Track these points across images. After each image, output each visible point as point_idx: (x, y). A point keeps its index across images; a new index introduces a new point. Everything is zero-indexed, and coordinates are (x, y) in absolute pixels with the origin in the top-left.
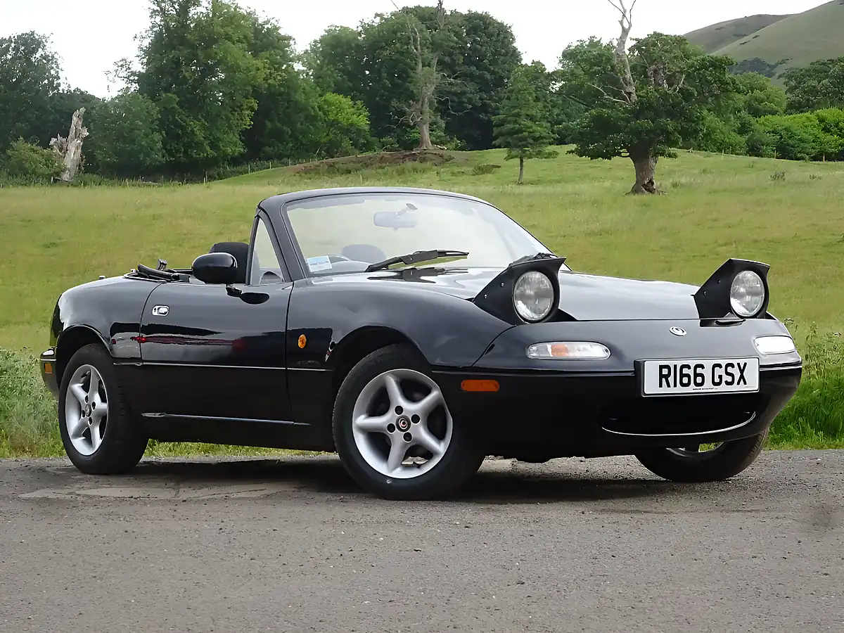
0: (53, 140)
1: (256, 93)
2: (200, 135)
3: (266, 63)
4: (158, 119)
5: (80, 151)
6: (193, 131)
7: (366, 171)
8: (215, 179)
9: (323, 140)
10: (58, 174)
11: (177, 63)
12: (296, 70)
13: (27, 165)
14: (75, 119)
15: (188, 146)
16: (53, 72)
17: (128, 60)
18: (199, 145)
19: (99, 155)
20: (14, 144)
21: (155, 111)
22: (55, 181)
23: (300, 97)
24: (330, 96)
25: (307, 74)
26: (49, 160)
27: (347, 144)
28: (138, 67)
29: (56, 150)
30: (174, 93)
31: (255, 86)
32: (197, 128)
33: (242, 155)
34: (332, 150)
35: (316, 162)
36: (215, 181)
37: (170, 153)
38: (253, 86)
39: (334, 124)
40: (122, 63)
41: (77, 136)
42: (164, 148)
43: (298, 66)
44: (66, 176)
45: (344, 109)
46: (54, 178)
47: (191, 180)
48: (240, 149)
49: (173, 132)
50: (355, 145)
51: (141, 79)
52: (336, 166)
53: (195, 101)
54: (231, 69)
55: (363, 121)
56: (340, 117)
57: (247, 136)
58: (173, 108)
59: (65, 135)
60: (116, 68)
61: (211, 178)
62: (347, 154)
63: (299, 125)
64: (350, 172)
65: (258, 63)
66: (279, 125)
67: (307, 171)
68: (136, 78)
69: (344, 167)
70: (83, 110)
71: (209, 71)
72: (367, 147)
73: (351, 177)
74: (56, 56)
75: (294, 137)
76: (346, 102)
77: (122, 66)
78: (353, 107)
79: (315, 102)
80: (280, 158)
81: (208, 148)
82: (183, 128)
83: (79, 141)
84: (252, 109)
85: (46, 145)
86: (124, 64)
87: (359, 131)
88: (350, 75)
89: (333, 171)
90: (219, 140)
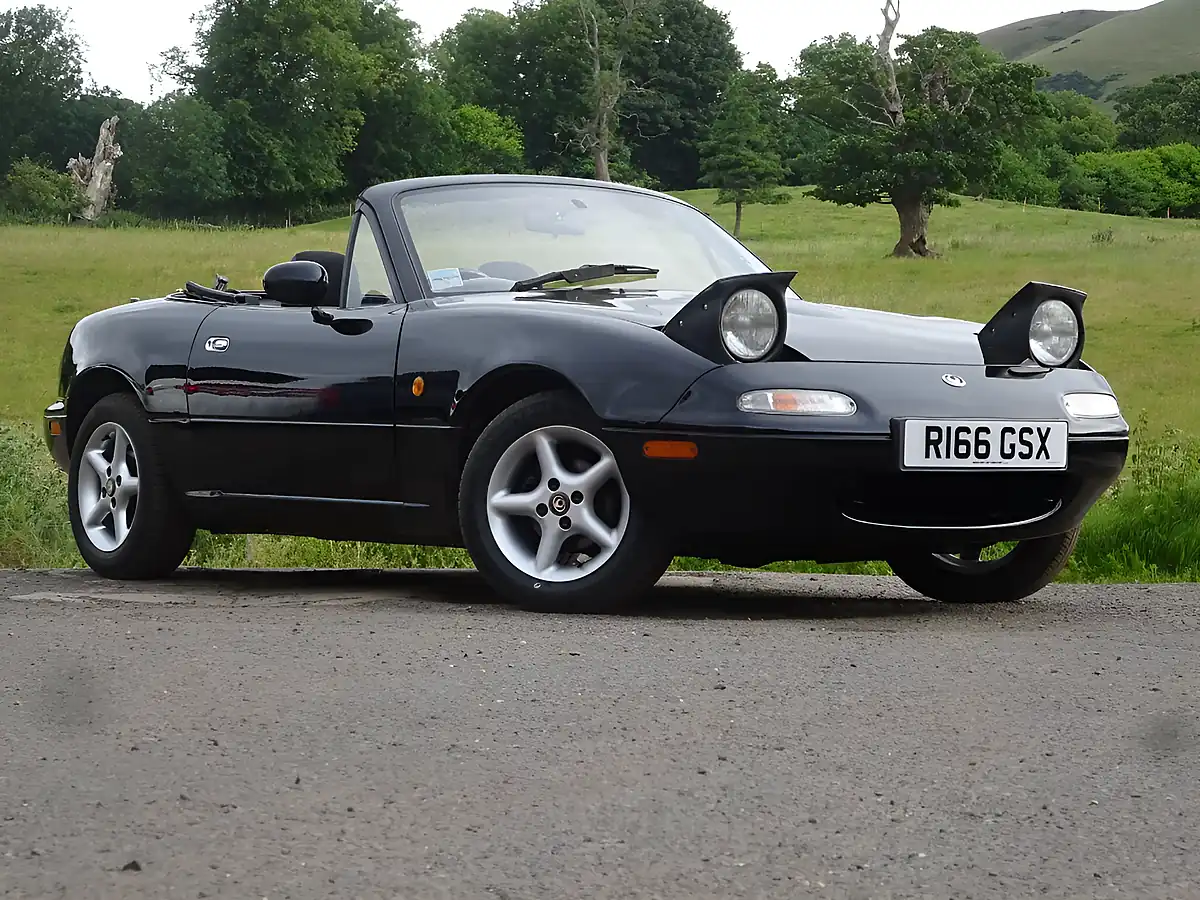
0: (73, 161)
1: (364, 103)
2: (281, 158)
3: (378, 58)
4: (223, 135)
5: (109, 177)
6: (270, 152)
8: (301, 222)
10: (78, 210)
11: (252, 56)
12: (420, 70)
13: (34, 195)
14: (103, 131)
15: (265, 174)
16: (72, 63)
17: (182, 50)
18: (280, 175)
19: (139, 186)
20: (17, 166)
21: (218, 123)
22: (74, 219)
23: (425, 109)
24: (469, 109)
25: (436, 77)
26: (65, 190)
28: (195, 60)
29: (76, 175)
30: (247, 99)
31: (362, 92)
32: (277, 149)
33: (340, 189)
36: (302, 226)
37: (237, 184)
38: (359, 93)
39: (472, 148)
40: (173, 54)
41: (106, 156)
42: (230, 175)
43: (424, 65)
44: (89, 214)
45: (487, 127)
46: (72, 215)
47: (267, 223)
48: (338, 181)
49: (243, 156)
51: (200, 77)
53: (275, 110)
54: (326, 66)
55: (514, 145)
56: (481, 139)
57: (348, 162)
58: (243, 119)
59: (90, 155)
60: (163, 60)
61: (297, 222)
63: (423, 149)
65: (369, 60)
66: (394, 148)
68: (193, 76)
70: (115, 119)
71: (296, 69)
74: (76, 40)
75: (415, 165)
76: (491, 117)
77: (173, 58)
78: (501, 125)
79: (446, 116)
81: (293, 179)
82: (259, 150)
83: (109, 164)
84: (356, 124)
85: (62, 168)
86: (175, 55)
87: (508, 158)
88: (499, 81)
90: (308, 166)
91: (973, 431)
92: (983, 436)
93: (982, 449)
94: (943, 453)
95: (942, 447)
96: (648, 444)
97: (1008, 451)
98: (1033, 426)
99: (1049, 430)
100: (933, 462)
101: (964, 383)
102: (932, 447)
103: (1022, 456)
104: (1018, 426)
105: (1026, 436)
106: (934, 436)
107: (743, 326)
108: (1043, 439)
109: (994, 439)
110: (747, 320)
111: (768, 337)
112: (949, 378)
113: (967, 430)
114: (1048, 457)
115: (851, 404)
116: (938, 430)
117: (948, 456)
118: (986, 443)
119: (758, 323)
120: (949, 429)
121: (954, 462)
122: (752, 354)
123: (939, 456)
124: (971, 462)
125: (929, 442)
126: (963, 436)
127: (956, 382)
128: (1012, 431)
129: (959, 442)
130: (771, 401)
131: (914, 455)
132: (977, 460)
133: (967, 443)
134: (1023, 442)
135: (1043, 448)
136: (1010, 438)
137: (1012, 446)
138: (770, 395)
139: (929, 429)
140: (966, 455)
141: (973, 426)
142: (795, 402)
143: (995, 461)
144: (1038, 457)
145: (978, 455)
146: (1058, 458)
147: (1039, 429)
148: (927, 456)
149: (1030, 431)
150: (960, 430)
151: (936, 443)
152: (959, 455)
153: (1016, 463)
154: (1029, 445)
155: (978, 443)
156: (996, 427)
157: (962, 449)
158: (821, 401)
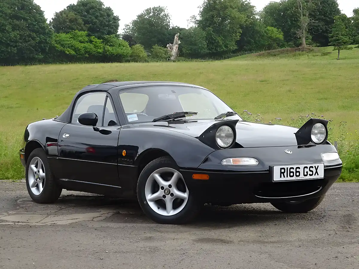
0: (168, 45)
1: (241, 27)
2: (221, 43)
3: (245, 15)
4: (205, 37)
5: (177, 49)
6: (218, 41)
7: (281, 55)
8: (226, 58)
9: (266, 44)
10: (170, 57)
11: (213, 17)
12: (256, 18)
13: (158, 54)
14: (176, 37)
15: (217, 47)
16: (167, 20)
17: (195, 16)
18: (220, 46)
19: (184, 50)
20: (154, 47)
21: (204, 34)
22: (168, 60)
23: (257, 28)
24: (269, 28)
25: (260, 20)
26: (166, 52)
27: (275, 45)
28: (199, 18)
29: (169, 49)
30: (212, 27)
32: (220, 40)
33: (236, 49)
34: (269, 47)
35: (264, 52)
36: (227, 59)
37: (209, 49)
38: (240, 25)
39: (270, 37)
41: (176, 43)
42: (208, 47)
43: (257, 17)
44: (172, 58)
45: (274, 32)
46: (168, 59)
47: (217, 59)
48: (236, 47)
49: (211, 42)
50: (278, 45)
51: (200, 23)
52: (271, 53)
53: (219, 30)
54: (233, 19)
55: (281, 36)
56: (272, 35)
57: (238, 43)
58: (211, 33)
59: (172, 43)
60: (191, 18)
61: (225, 58)
62: (275, 48)
63: (257, 39)
64: (275, 56)
65: (243, 16)
66: (249, 39)
67: (260, 55)
68: (198, 22)
69: (273, 54)
70: (179, 34)
71: (224, 19)
72: (283, 46)
73: (276, 58)
74: (169, 14)
75: (255, 43)
76: (275, 30)
77: (193, 18)
78: (278, 31)
79: (263, 30)
80: (251, 51)
81: (224, 47)
82: (215, 40)
83: (177, 45)
84: (240, 33)
85: (166, 47)
87: (280, 40)
88: (276, 20)
89: (270, 55)
90: (227, 44)
91: (295, 169)
92: (298, 170)
93: (298, 174)
94: (286, 176)
95: (285, 174)
96: (194, 175)
97: (306, 174)
98: (313, 165)
99: (318, 166)
100: (283, 179)
101: (292, 153)
102: (282, 174)
103: (310, 175)
104: (309, 166)
105: (311, 169)
106: (283, 171)
107: (223, 137)
108: (316, 169)
109: (301, 170)
110: (224, 135)
111: (230, 141)
112: (287, 151)
113: (293, 168)
114: (318, 175)
115: (257, 161)
116: (284, 169)
117: (287, 177)
118: (299, 172)
119: (227, 136)
120: (287, 168)
121: (289, 178)
122: (226, 146)
123: (284, 177)
124: (294, 178)
125: (281, 173)
126: (292, 170)
127: (289, 152)
128: (307, 167)
129: (290, 172)
130: (232, 161)
131: (277, 177)
132: (296, 177)
133: (293, 172)
134: (310, 171)
135: (316, 172)
136: (306, 170)
137: (307, 172)
138: (231, 159)
139: (281, 169)
140: (293, 176)
141: (295, 167)
142: (239, 161)
143: (302, 177)
144: (315, 175)
145: (297, 176)
146: (321, 175)
147: (315, 166)
148: (281, 177)
149: (312, 167)
150: (291, 168)
151: (283, 173)
152: (290, 176)
153: (308, 177)
154: (312, 171)
155: (296, 172)
156: (302, 167)
157: (292, 174)
158: (247, 161)
